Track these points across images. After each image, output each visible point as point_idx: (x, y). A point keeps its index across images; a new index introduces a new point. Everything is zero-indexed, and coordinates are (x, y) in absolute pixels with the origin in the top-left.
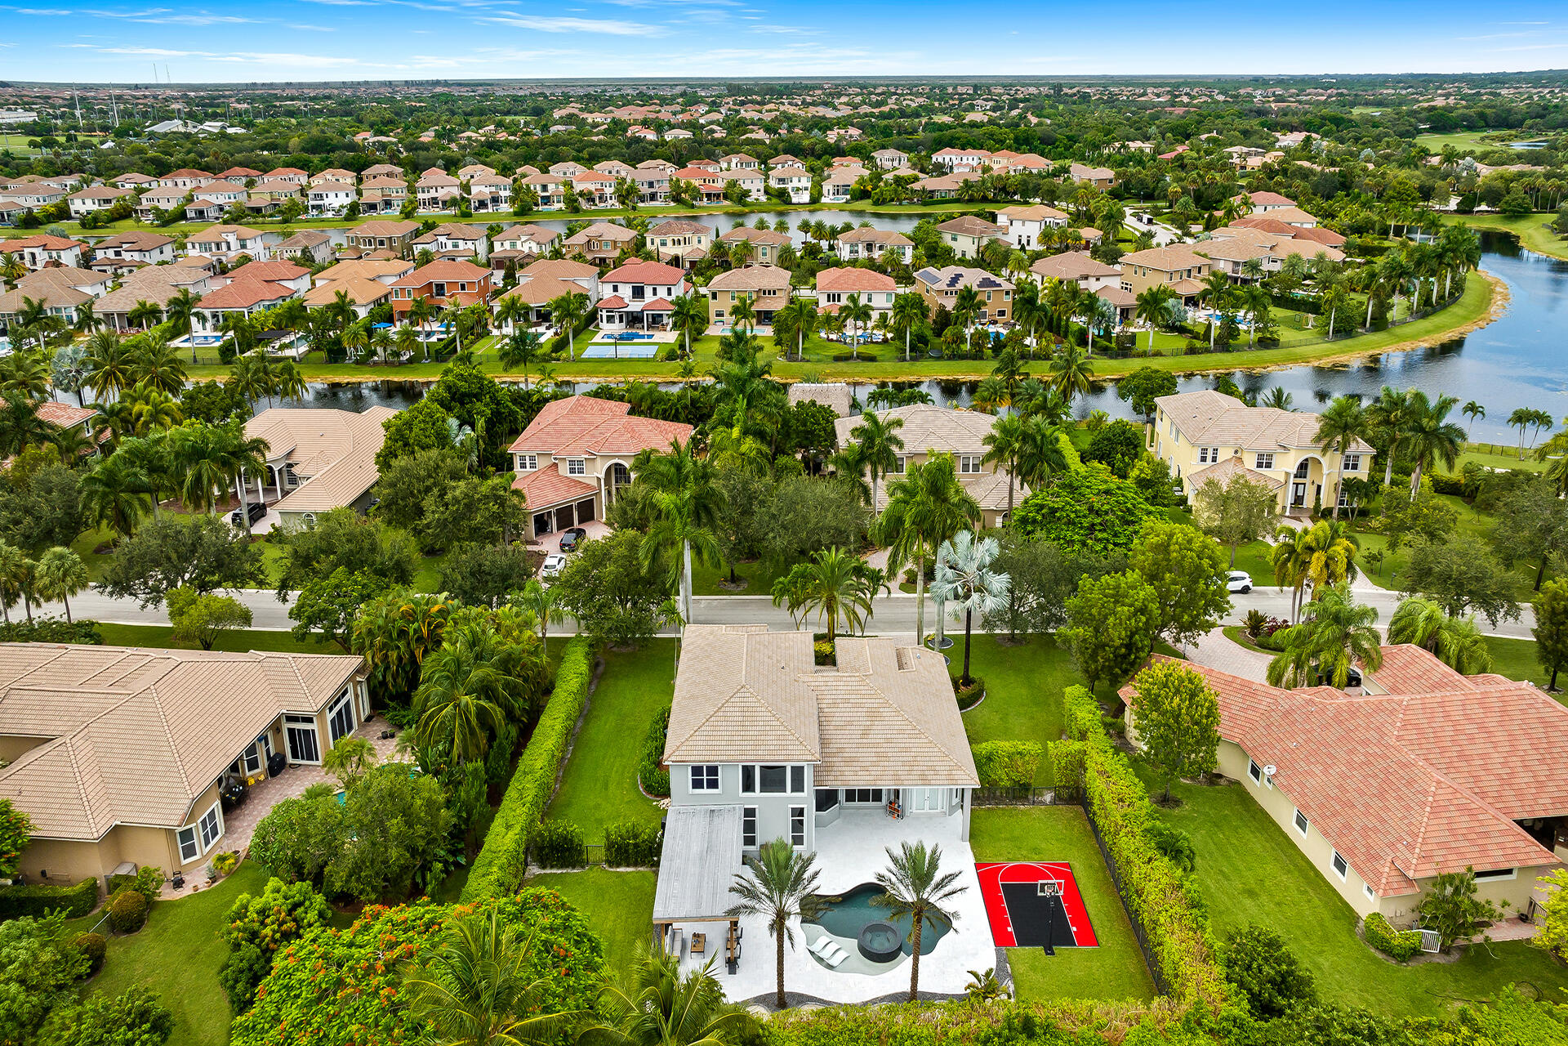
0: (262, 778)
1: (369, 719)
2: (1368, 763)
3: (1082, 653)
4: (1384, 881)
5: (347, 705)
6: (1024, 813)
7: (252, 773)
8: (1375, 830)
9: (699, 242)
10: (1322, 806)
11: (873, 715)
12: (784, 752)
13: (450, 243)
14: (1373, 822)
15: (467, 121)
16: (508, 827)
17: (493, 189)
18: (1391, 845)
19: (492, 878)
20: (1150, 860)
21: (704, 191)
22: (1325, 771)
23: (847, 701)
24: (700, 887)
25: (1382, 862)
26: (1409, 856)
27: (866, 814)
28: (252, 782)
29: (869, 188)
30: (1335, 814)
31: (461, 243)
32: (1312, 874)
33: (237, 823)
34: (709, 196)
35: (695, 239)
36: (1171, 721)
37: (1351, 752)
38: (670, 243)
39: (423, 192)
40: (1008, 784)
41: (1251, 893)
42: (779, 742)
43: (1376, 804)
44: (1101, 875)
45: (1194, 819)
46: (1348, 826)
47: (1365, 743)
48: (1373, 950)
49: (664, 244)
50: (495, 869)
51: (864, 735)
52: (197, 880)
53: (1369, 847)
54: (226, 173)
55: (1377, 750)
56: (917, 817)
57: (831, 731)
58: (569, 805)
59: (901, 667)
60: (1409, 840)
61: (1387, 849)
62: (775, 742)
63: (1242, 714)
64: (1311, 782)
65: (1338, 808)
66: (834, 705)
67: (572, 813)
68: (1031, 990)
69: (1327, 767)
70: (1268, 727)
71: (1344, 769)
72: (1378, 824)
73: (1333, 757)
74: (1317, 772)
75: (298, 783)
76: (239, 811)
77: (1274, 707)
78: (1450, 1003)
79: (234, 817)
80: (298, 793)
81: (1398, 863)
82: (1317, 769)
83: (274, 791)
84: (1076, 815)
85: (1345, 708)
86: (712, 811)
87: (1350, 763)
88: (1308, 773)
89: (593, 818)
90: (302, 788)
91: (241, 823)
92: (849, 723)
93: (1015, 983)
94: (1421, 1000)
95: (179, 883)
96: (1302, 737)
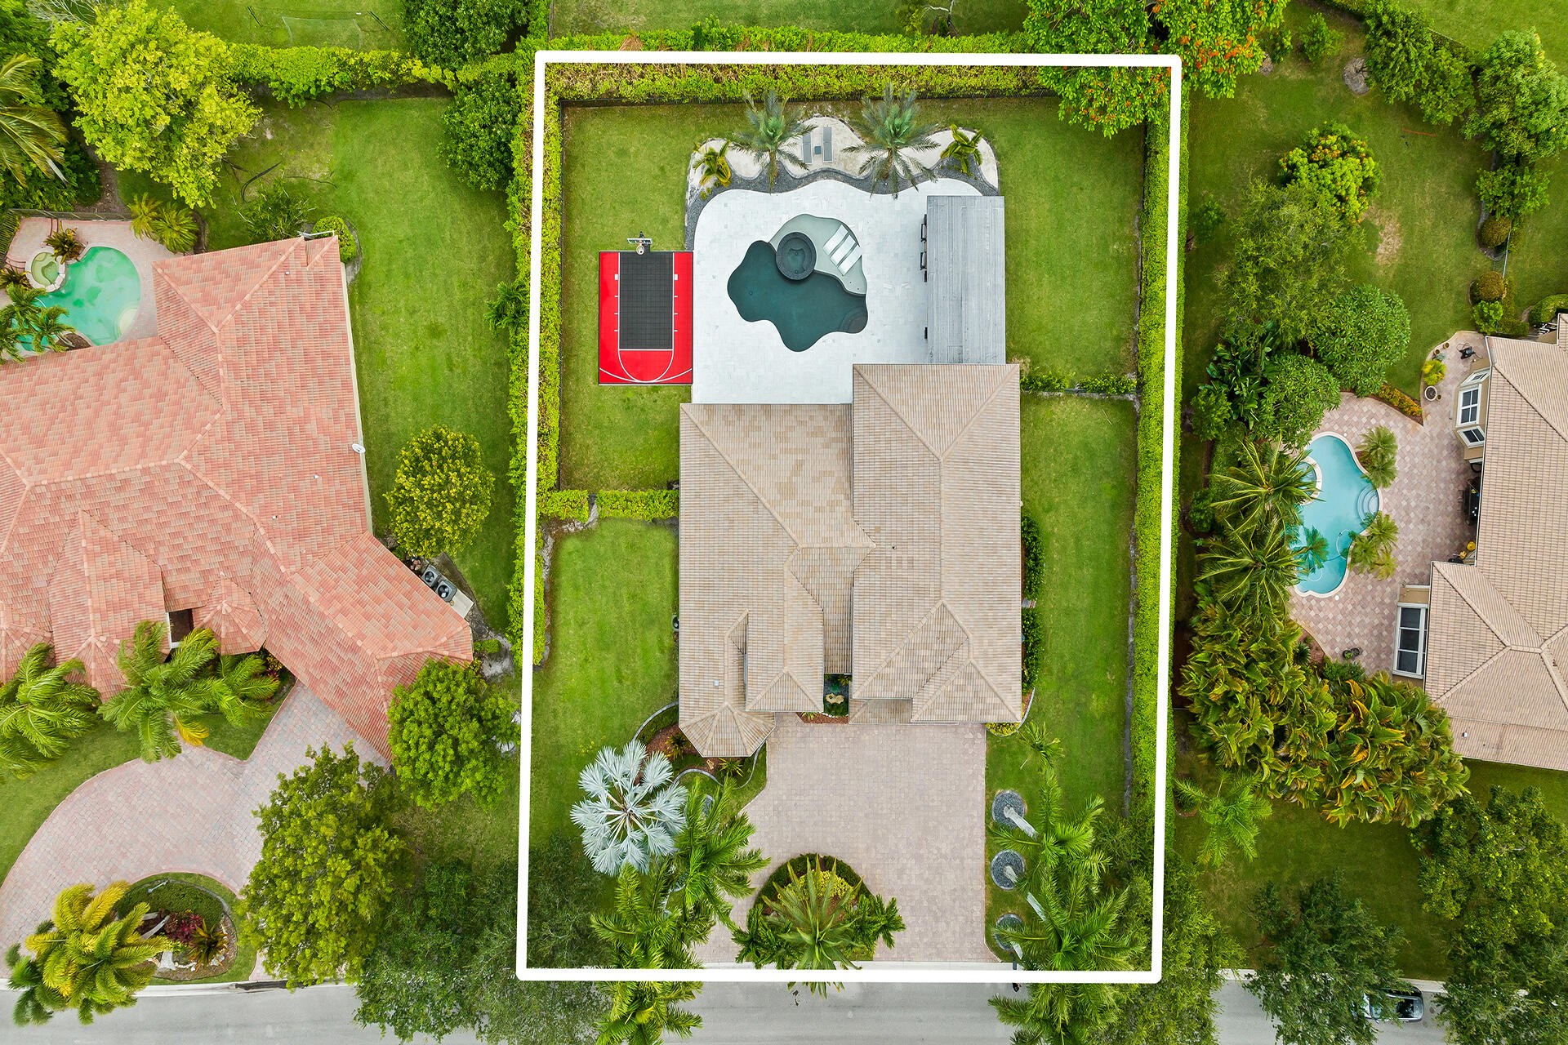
2: (263, 396)
8: (302, 311)
14: (301, 320)
18: (299, 282)
22: (306, 419)
26: (292, 258)
30: (326, 355)
32: (364, 358)
41: (435, 332)
43: (285, 339)
46: (323, 333)
47: (251, 428)
51: (800, 464)
53: (318, 295)
55: (246, 408)
60: (281, 276)
61: (305, 279)
63: (348, 564)
64: (326, 414)
65: (319, 360)
66: (832, 505)
67: (1107, 490)
68: (672, 193)
69: (303, 421)
70: (327, 531)
71: (289, 408)
72: (297, 316)
73: (290, 431)
74: (314, 422)
75: (1419, 549)
76: (1461, 488)
77: (310, 557)
78: (323, 176)
79: (1462, 477)
80: (1411, 526)
81: (304, 259)
82: (312, 427)
83: (1439, 530)
84: (571, 475)
85: (243, 495)
86: (960, 361)
87: (280, 411)
88: (323, 430)
89: (1082, 479)
90: (1411, 537)
91: (1449, 465)
92: (816, 480)
93: (684, 201)
94: (345, 178)
95: (1465, 354)
96: (305, 485)
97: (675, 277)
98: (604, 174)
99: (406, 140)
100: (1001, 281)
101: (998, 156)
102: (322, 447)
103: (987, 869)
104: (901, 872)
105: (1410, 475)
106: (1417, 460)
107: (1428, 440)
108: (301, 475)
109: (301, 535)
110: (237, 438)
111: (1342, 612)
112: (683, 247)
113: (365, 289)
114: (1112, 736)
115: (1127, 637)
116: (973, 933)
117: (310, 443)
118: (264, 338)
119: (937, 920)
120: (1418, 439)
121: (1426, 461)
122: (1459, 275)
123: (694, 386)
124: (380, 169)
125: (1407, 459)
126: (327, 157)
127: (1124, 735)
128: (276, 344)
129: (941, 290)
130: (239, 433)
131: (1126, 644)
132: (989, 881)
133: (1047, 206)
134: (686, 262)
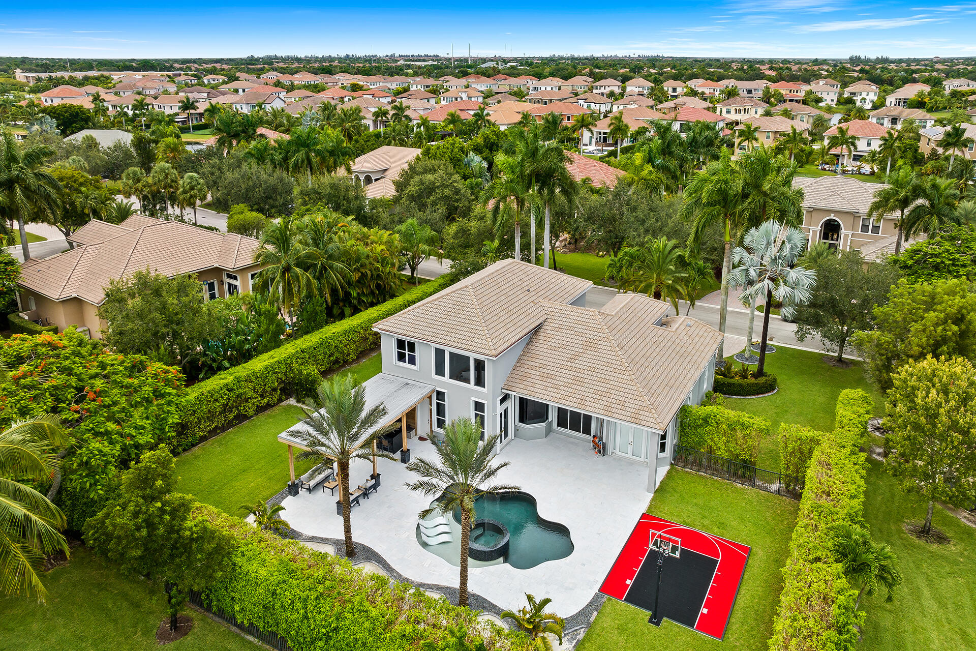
6: (736, 491)
9: (756, 112)
12: (468, 343)
13: (585, 105)
15: (654, 65)
17: (641, 89)
20: (818, 559)
21: (788, 97)
27: (572, 443)
29: (926, 100)
31: (593, 105)
34: (791, 101)
35: (753, 111)
36: (923, 420)
38: (733, 111)
39: (597, 89)
40: (726, 455)
42: (469, 334)
49: (728, 112)
54: (495, 77)
56: (620, 459)
62: (465, 333)
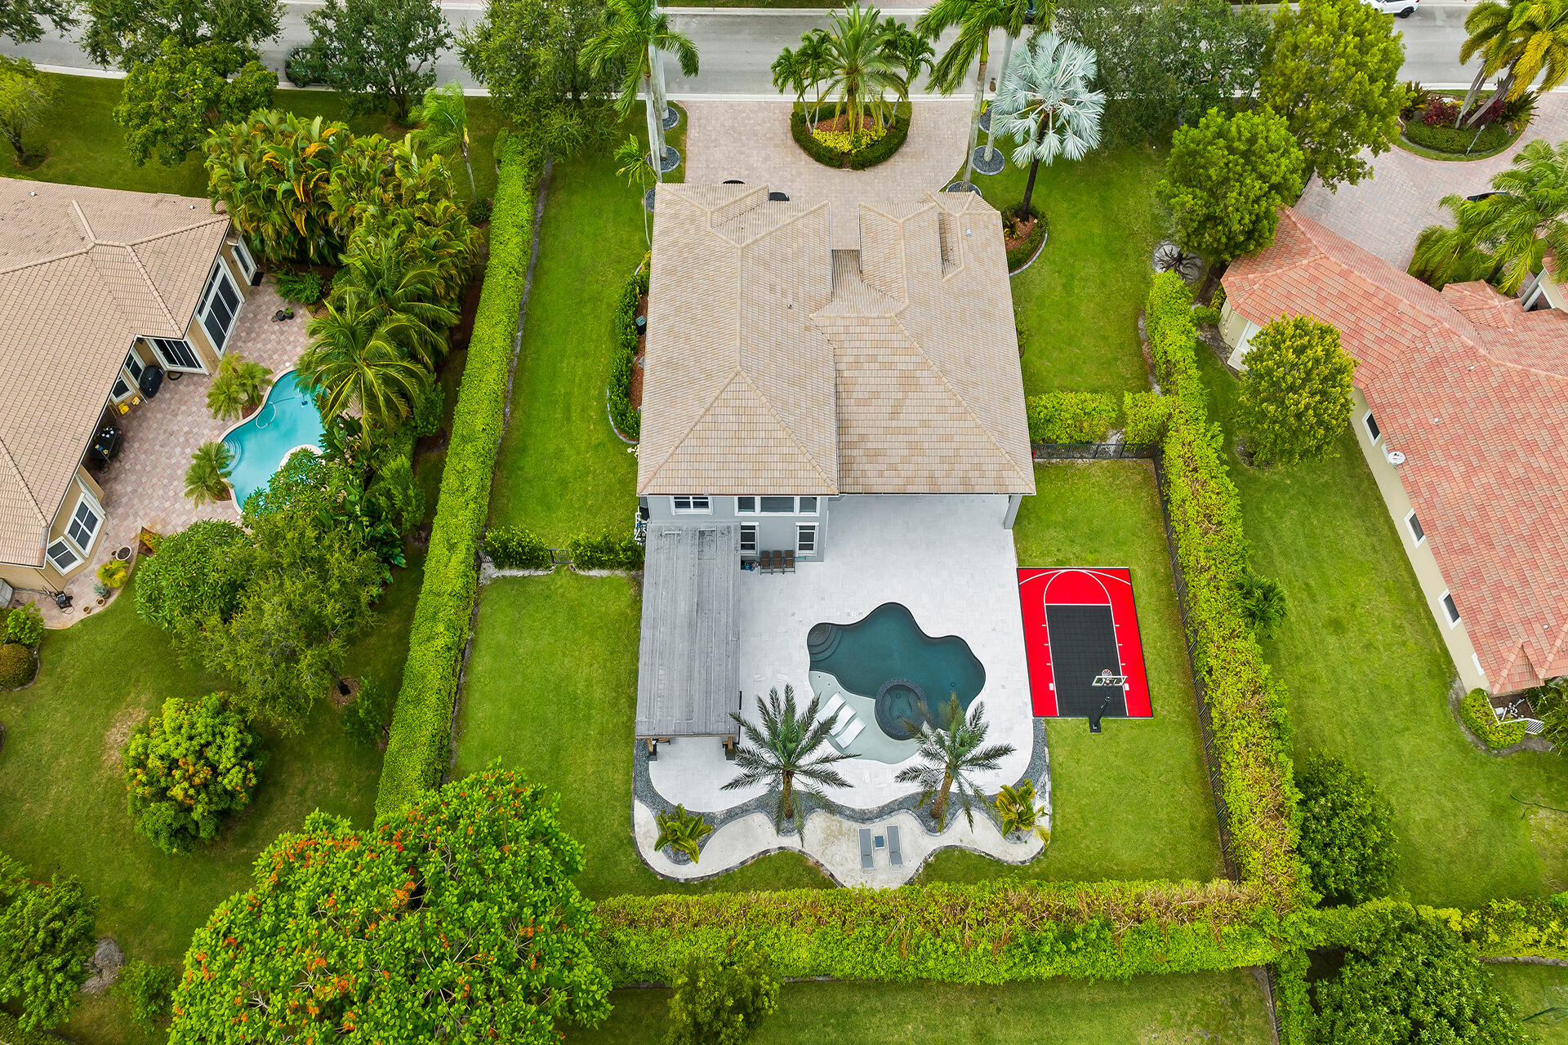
0: (136, 401)
1: (256, 280)
2: (1528, 483)
3: (1185, 226)
4: (1505, 673)
5: (225, 284)
6: (1082, 474)
7: (121, 398)
8: (1511, 591)
10: (1450, 530)
11: (908, 381)
12: (791, 482)
14: (1510, 579)
16: (452, 547)
18: (1527, 622)
19: (440, 643)
20: (1232, 634)
22: (1467, 477)
23: (872, 358)
24: (690, 678)
25: (1509, 643)
26: (1546, 647)
28: (124, 409)
30: (1465, 550)
32: (1413, 595)
33: (118, 487)
37: (1509, 455)
40: (1067, 442)
41: (1337, 626)
42: (786, 467)
43: (1522, 552)
44: (1164, 590)
45: (1284, 490)
46: (1476, 573)
47: (1530, 447)
48: (1463, 728)
50: (441, 628)
51: (894, 414)
52: (87, 599)
53: (1497, 615)
55: (1544, 465)
57: (852, 409)
58: (523, 450)
59: (945, 258)
60: (1552, 623)
61: (1520, 628)
62: (780, 466)
63: (1376, 347)
64: (1445, 488)
65: (1471, 541)
66: (857, 364)
67: (529, 465)
68: (1069, 790)
69: (1471, 471)
70: (1406, 376)
71: (1492, 480)
72: (1516, 584)
73: (1481, 456)
74: (1456, 475)
75: (183, 408)
76: (117, 465)
77: (1420, 345)
78: (1535, 813)
79: (113, 475)
80: (186, 429)
81: (1529, 651)
82: (1457, 469)
83: (155, 426)
84: (1144, 479)
85: (1516, 379)
86: (702, 533)
87: (1502, 474)
88: (1444, 472)
89: (555, 476)
90: (190, 419)
91: (124, 487)
92: (876, 395)
93: (1053, 780)
94: (1503, 809)
95: (65, 602)
96: (1447, 410)
97: (1052, 687)
98: (1163, 816)
99: (1436, 861)
100: (645, 632)
101: (632, 842)
102: (1439, 453)
103: (684, 160)
104: (767, 159)
105: (172, 478)
106: (161, 492)
107: (141, 513)
108: (1455, 418)
109: (1436, 362)
110: (1544, 432)
111: (285, 351)
112: (1048, 723)
113: (1435, 670)
114: (550, 256)
115: (523, 336)
116: (699, 119)
117: (1454, 453)
118: (1549, 545)
119: (733, 127)
120: (153, 514)
121: (150, 491)
122: (42, 696)
123: (1015, 566)
124: (1461, 820)
125: (171, 493)
126: (1537, 837)
127: (538, 258)
128: (1532, 542)
129: (723, 621)
130: (1544, 437)
131: (525, 330)
132: (683, 152)
133: (570, 778)
134: (1042, 705)
